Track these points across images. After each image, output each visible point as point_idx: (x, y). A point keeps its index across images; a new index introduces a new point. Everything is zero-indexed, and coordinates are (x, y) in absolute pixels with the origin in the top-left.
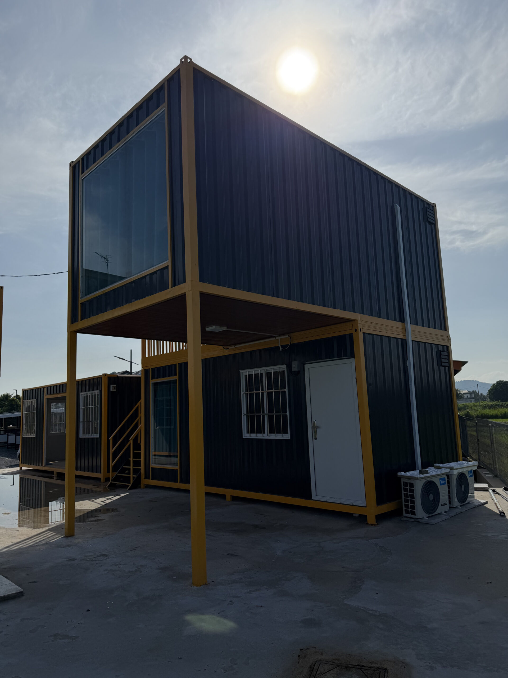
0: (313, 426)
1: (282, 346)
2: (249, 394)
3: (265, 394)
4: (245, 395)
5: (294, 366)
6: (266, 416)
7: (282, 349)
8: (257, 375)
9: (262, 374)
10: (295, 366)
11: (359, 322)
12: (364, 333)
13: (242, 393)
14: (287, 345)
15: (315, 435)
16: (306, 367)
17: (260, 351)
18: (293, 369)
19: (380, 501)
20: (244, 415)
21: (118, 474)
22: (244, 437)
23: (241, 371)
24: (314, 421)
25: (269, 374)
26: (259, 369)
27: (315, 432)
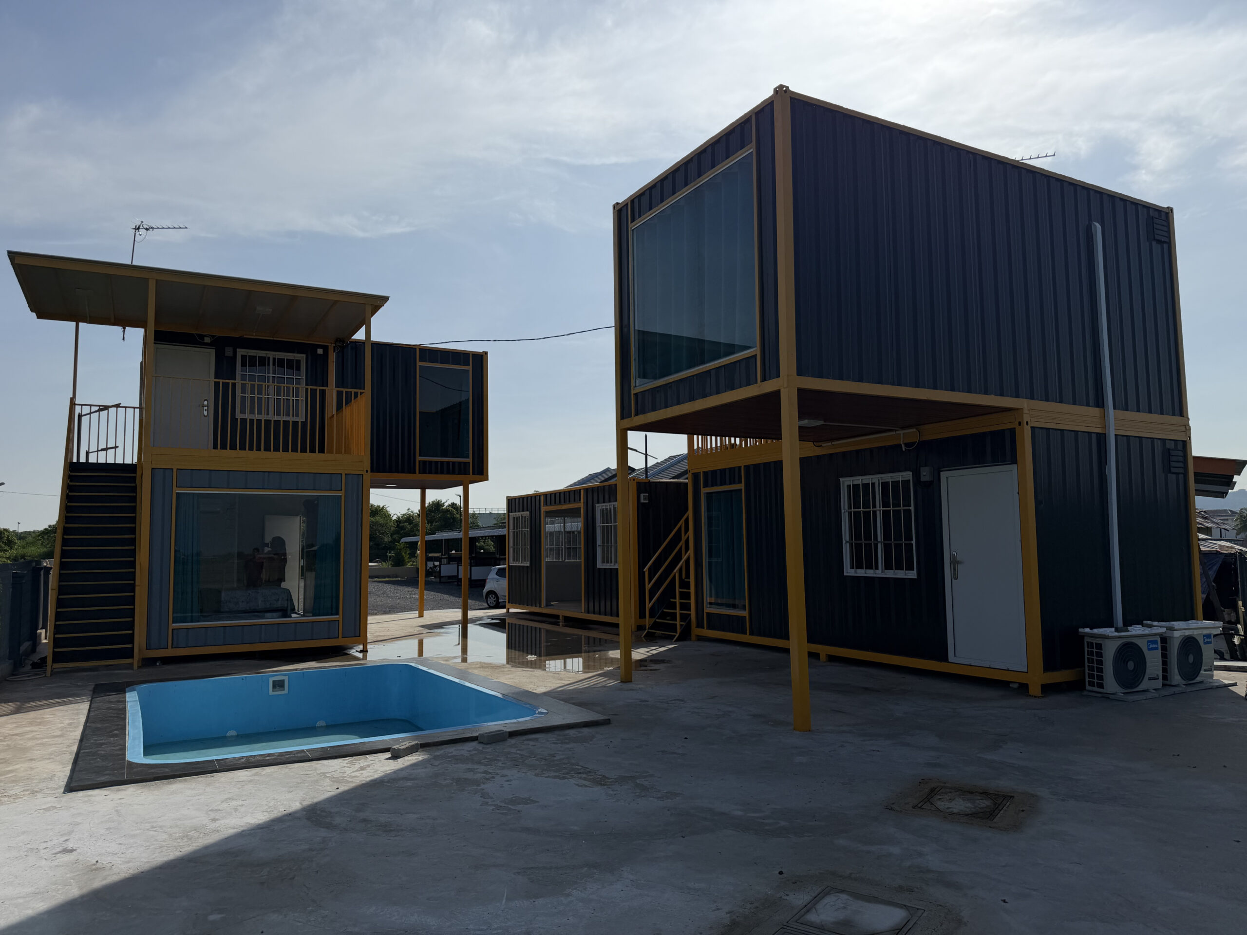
0: (952, 559)
1: (906, 445)
2: (854, 512)
3: (878, 513)
4: (847, 514)
5: (924, 474)
6: (879, 545)
7: (905, 449)
8: (866, 486)
9: (873, 484)
10: (926, 474)
11: (1026, 411)
12: (1031, 427)
13: (843, 511)
14: (913, 443)
15: (955, 574)
16: (943, 475)
17: (871, 450)
18: (923, 479)
19: (1049, 666)
20: (846, 542)
21: (657, 620)
22: (845, 574)
23: (842, 480)
24: (954, 553)
25: (885, 485)
26: (870, 477)
27: (955, 570)
